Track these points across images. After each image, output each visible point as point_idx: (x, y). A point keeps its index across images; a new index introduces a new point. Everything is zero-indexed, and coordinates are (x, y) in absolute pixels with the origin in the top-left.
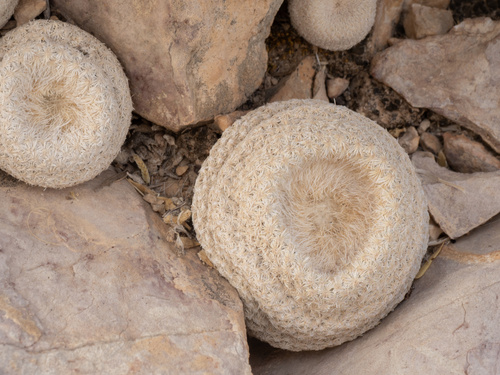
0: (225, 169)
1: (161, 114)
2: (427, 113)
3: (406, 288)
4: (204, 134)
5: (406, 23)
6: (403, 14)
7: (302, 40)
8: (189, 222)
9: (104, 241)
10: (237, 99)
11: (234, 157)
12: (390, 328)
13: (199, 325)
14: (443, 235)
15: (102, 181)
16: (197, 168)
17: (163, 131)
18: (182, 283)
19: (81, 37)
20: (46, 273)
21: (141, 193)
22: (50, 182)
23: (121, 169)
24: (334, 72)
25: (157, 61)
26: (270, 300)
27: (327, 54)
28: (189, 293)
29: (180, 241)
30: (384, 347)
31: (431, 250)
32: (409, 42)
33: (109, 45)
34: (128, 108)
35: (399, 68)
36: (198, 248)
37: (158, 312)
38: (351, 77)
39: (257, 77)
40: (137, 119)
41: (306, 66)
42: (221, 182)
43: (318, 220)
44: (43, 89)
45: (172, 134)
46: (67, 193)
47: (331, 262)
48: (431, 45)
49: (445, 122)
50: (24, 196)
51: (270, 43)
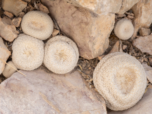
0: (101, 70)
1: (85, 56)
2: (145, 53)
3: (142, 96)
4: (96, 61)
5: (140, 32)
6: (140, 30)
7: (117, 37)
8: (92, 81)
9: (73, 87)
10: (103, 52)
11: (103, 67)
12: (139, 106)
13: (96, 108)
14: (150, 83)
15: (73, 71)
16: (94, 68)
17: (86, 59)
18: (91, 97)
19: (68, 39)
20: (60, 95)
21: (81, 74)
22: (60, 73)
23: (77, 68)
24: (124, 44)
25: (85, 45)
26: (112, 100)
27: (122, 40)
28: (93, 99)
29: (90, 86)
30: (138, 111)
31: (147, 86)
32: (141, 37)
33: (74, 41)
34: (78, 55)
35: (139, 43)
36: (94, 87)
37: (86, 105)
38: (127, 45)
40: (80, 57)
41: (117, 43)
42: (100, 73)
43: (122, 81)
44: (59, 52)
45: (88, 60)
46: (64, 75)
47: (125, 91)
48: (146, 38)
49: (149, 55)
50: (55, 76)
51: (110, 38)
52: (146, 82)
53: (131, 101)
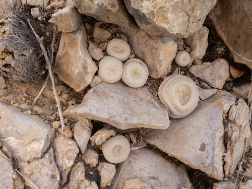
0: (165, 86)
1: (154, 76)
2: (198, 78)
3: (195, 108)
4: (161, 80)
5: (194, 62)
6: (194, 61)
7: (177, 64)
8: (158, 95)
9: (144, 97)
10: (166, 74)
11: (167, 84)
12: (192, 115)
13: (161, 113)
14: (201, 99)
15: (143, 87)
16: (159, 86)
17: (153, 79)
18: (157, 105)
19: (141, 62)
20: (134, 102)
21: (149, 89)
22: (134, 86)
23: (146, 85)
24: (182, 70)
25: (154, 66)
26: (173, 109)
27: (181, 67)
28: (158, 107)
29: (156, 98)
30: (192, 118)
31: (199, 102)
32: (195, 66)
33: (145, 63)
34: (148, 74)
35: (193, 70)
36: (159, 99)
37: (153, 110)
38: (185, 71)
39: (170, 71)
40: (149, 77)
41: (177, 69)
42: (164, 88)
43: (180, 96)
44: (134, 70)
45: (155, 80)
46: (137, 89)
47: (183, 103)
48: (199, 66)
49: (201, 80)
50: (130, 89)
51: (172, 65)
52: (198, 98)
53: (187, 111)
